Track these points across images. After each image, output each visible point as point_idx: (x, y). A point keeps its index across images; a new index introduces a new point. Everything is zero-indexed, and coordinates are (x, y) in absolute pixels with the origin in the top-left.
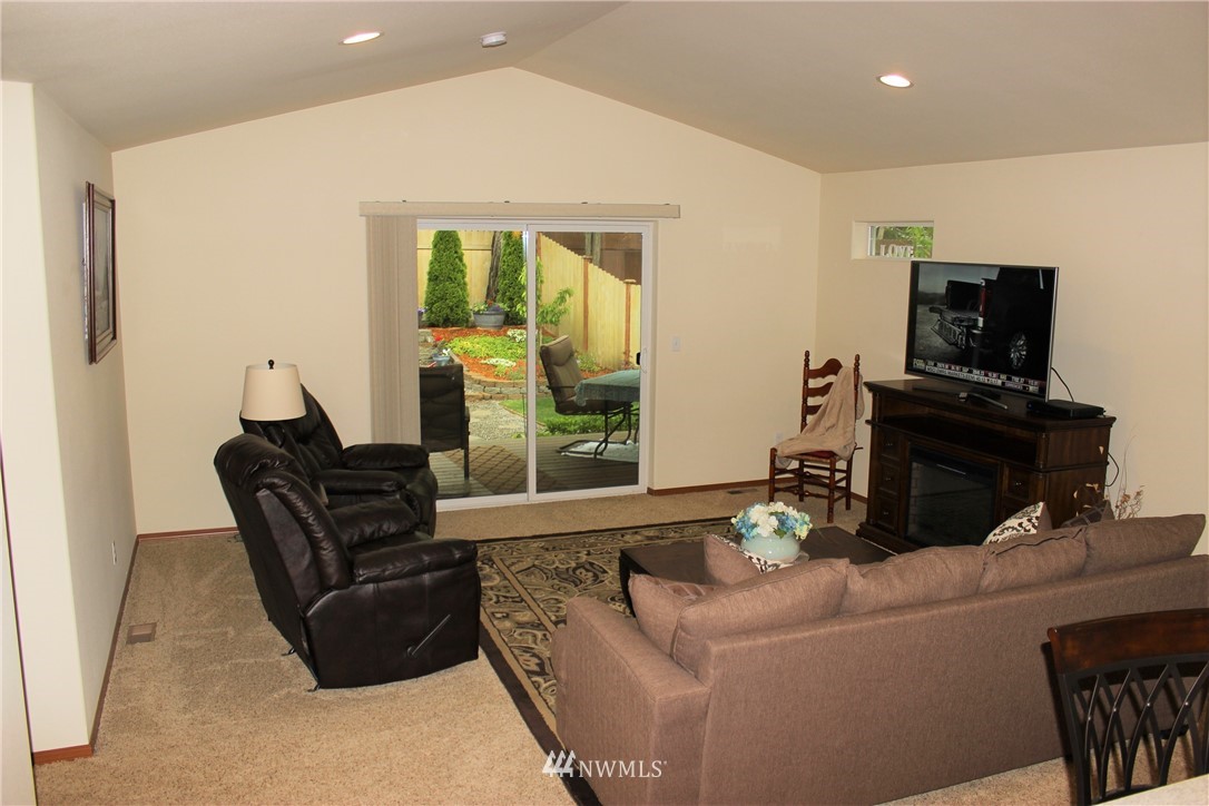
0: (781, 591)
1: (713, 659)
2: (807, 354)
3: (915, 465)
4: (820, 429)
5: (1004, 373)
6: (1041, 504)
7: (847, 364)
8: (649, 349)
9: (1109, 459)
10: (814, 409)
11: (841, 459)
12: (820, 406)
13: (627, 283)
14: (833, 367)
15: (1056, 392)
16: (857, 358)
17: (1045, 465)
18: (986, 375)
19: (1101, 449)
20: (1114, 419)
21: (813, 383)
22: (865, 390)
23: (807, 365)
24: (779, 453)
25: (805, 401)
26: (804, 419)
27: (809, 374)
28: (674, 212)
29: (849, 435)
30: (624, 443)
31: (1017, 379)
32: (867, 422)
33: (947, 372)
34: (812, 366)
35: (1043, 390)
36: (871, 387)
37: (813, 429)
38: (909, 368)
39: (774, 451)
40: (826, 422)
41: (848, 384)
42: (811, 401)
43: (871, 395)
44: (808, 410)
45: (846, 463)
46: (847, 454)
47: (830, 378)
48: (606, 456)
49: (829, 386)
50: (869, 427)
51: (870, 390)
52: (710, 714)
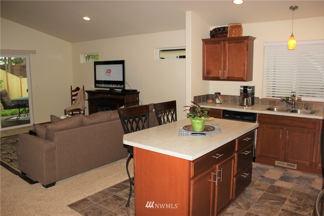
0: (68, 121)
1: (55, 135)
2: (71, 87)
3: (99, 108)
4: (76, 104)
5: (116, 84)
6: (123, 106)
7: (81, 88)
8: (30, 88)
9: (139, 101)
10: (74, 100)
11: (82, 110)
12: (75, 99)
13: (20, 78)
14: (78, 89)
15: (127, 88)
16: (83, 86)
17: (126, 103)
18: (112, 85)
19: (137, 98)
20: (139, 92)
21: (73, 93)
22: (86, 92)
23: (71, 89)
24: (66, 110)
25: (72, 98)
26: (72, 102)
27: (72, 91)
28: (34, 52)
29: (83, 104)
30: (25, 116)
31: (119, 85)
32: (87, 100)
33: (104, 86)
34: (73, 89)
35: (124, 87)
36: (87, 91)
37: (74, 104)
38: (96, 87)
39: (65, 110)
40: (78, 102)
41: (82, 93)
42: (73, 98)
43: (87, 93)
44: (73, 100)
45: (83, 111)
46: (83, 109)
47: (77, 92)
48: (20, 119)
49: (77, 94)
50: (88, 101)
51: (87, 92)
52: (56, 148)
